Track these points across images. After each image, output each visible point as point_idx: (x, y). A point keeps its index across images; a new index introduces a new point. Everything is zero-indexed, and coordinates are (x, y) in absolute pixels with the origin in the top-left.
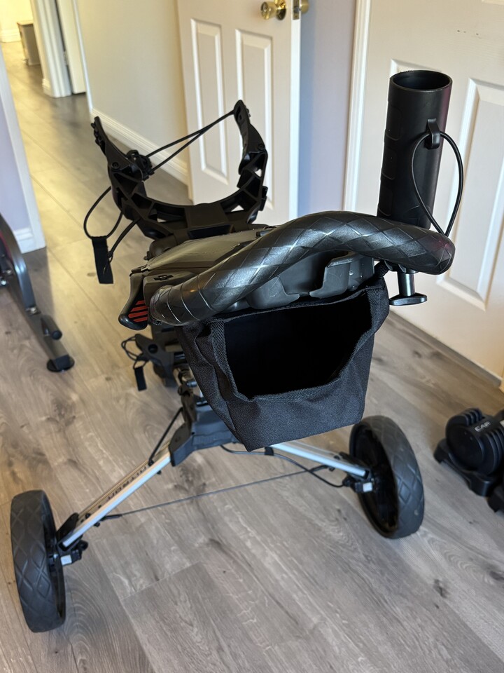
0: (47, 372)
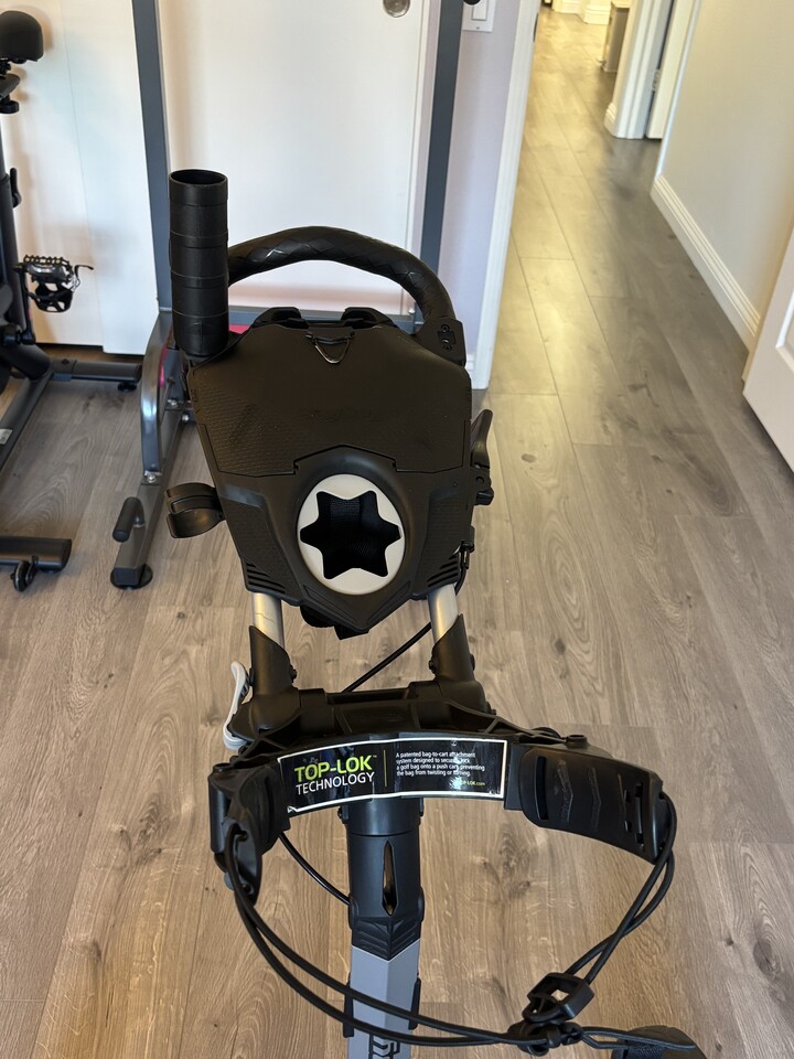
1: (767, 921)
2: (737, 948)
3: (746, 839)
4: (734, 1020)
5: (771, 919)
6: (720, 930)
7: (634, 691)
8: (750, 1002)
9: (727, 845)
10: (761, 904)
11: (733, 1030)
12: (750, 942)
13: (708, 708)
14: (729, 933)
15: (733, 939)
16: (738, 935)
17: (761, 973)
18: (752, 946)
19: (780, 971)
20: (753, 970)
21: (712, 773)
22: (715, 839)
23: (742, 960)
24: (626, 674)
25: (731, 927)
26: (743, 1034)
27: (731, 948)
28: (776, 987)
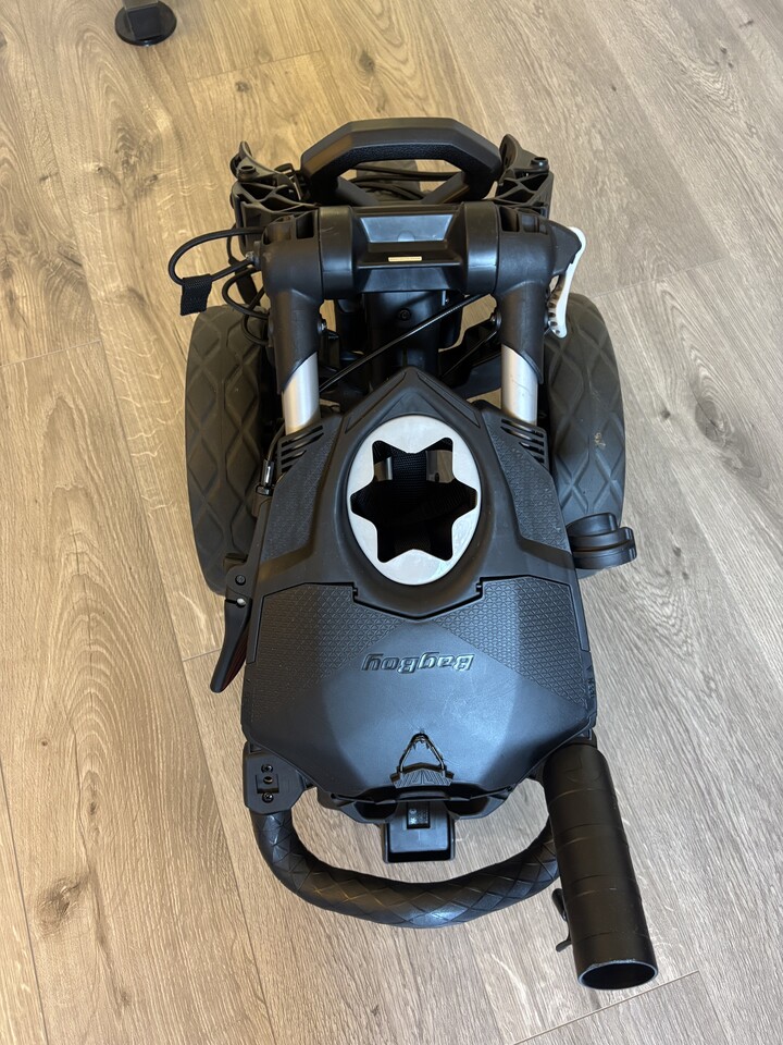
0: (116, 41)
1: (704, 372)
2: (676, 420)
3: (660, 272)
4: (688, 511)
5: (709, 369)
6: (652, 403)
7: (479, 102)
8: (703, 484)
9: (639, 287)
10: (694, 353)
11: (689, 525)
12: (690, 406)
13: (579, 99)
14: (663, 404)
15: (669, 408)
16: (674, 402)
17: (709, 442)
18: (693, 411)
19: (730, 432)
20: (700, 442)
21: (602, 193)
22: (623, 283)
23: (685, 433)
24: (463, 79)
25: (664, 396)
26: (702, 526)
27: (668, 421)
28: (728, 454)
